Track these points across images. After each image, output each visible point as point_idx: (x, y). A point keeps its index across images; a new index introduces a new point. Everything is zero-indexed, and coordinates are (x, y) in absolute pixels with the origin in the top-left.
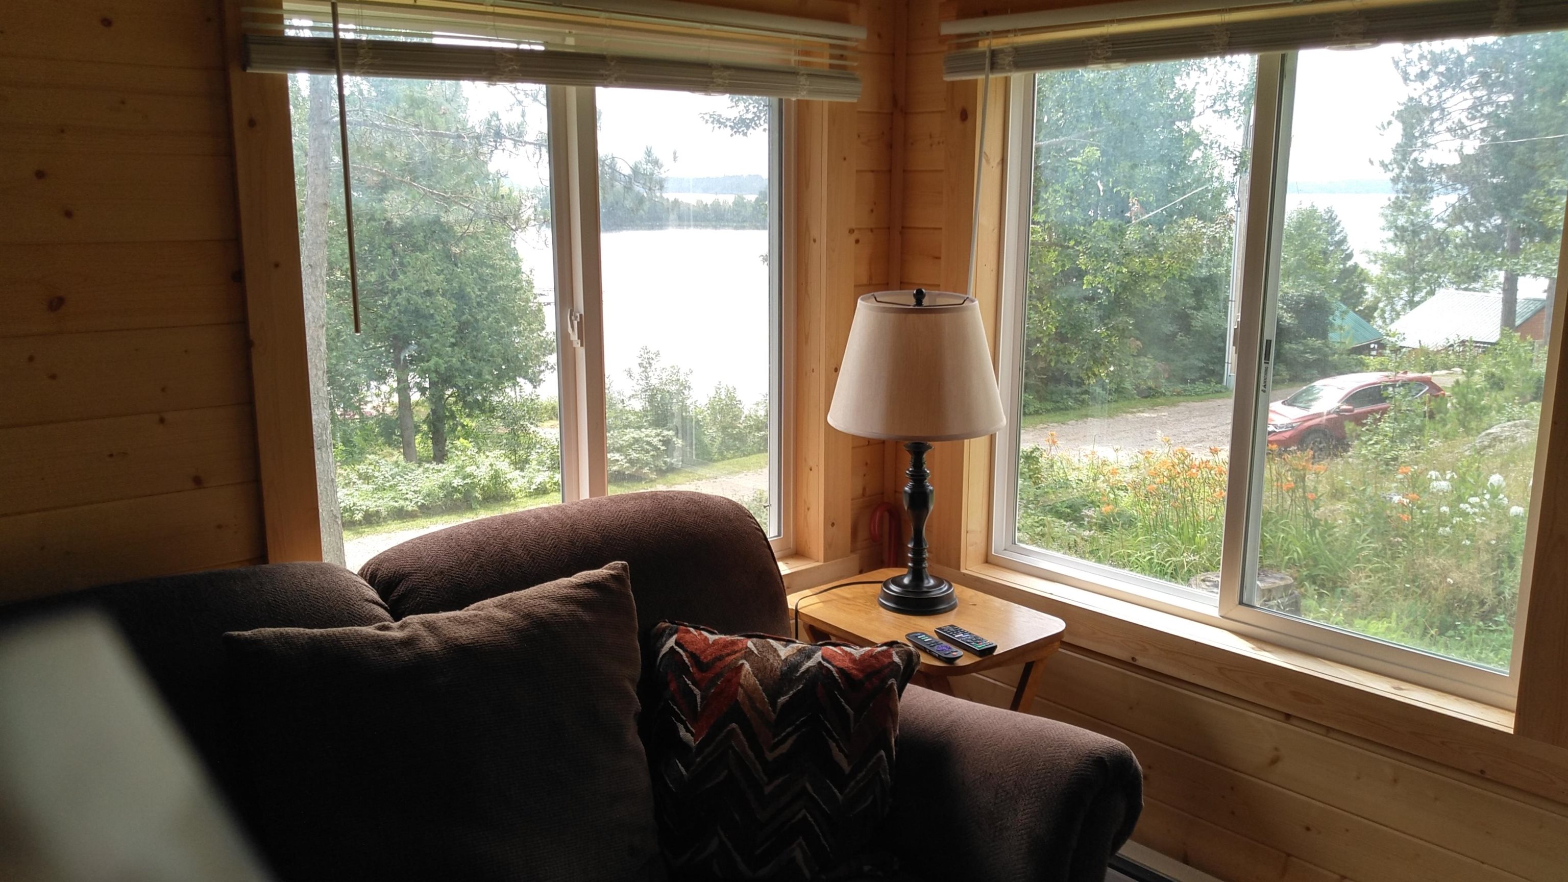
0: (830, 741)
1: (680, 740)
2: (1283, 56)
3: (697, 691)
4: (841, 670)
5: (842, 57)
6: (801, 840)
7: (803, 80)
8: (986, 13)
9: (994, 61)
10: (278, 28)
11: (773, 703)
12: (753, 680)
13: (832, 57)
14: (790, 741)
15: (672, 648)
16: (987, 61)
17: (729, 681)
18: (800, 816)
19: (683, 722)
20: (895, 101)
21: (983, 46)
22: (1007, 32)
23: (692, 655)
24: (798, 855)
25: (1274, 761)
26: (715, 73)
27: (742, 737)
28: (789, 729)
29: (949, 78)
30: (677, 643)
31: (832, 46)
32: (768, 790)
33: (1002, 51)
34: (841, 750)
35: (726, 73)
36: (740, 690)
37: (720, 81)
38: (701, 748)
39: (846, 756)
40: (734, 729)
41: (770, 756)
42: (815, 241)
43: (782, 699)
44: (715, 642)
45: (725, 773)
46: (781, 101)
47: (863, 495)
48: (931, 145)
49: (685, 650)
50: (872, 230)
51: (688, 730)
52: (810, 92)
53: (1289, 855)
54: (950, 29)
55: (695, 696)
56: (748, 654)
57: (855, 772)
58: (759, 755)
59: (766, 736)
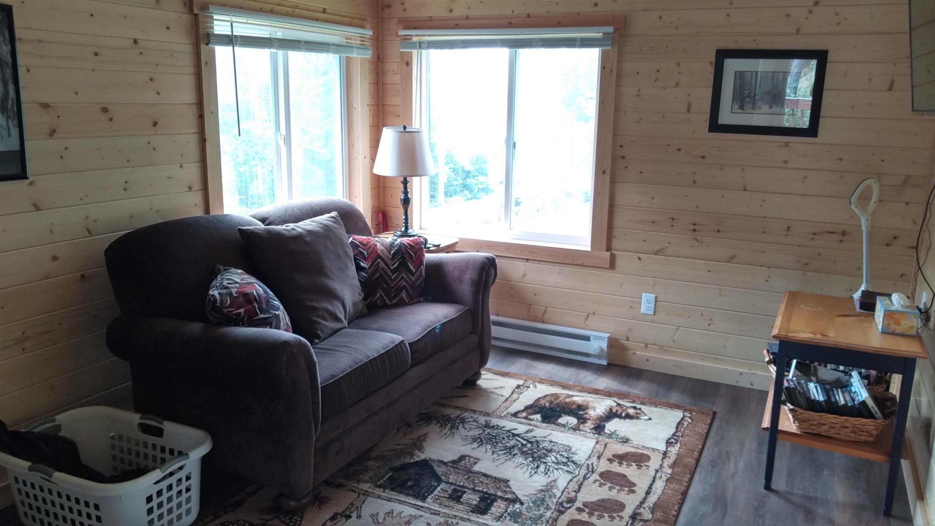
0: (408, 263)
1: (362, 267)
2: (516, 51)
3: (364, 252)
4: (408, 244)
5: (363, 41)
6: (404, 291)
7: (355, 49)
8: (415, 28)
9: (420, 45)
10: (213, 30)
11: (390, 253)
12: (382, 247)
13: (361, 41)
14: (397, 263)
15: (352, 241)
16: (418, 46)
17: (374, 248)
18: (403, 284)
19: (362, 261)
20: (379, 58)
21: (415, 39)
22: (424, 35)
23: (359, 242)
24: (404, 295)
25: (524, 276)
26: (331, 47)
27: (382, 263)
28: (396, 260)
29: (402, 50)
30: (353, 239)
31: (361, 37)
32: (393, 277)
33: (423, 42)
34: (412, 265)
35: (334, 47)
36: (378, 250)
37: (332, 50)
38: (370, 268)
39: (413, 267)
40: (379, 261)
41: (392, 268)
42: (355, 109)
43: (392, 252)
44: (365, 239)
45: (379, 274)
46: (340, 57)
47: (373, 207)
48: (394, 74)
49: (357, 241)
50: (373, 105)
51: (364, 263)
52: (357, 54)
53: (530, 305)
54: (402, 33)
55: (364, 253)
56: (377, 241)
57: (416, 272)
58: (389, 268)
59: (389, 262)
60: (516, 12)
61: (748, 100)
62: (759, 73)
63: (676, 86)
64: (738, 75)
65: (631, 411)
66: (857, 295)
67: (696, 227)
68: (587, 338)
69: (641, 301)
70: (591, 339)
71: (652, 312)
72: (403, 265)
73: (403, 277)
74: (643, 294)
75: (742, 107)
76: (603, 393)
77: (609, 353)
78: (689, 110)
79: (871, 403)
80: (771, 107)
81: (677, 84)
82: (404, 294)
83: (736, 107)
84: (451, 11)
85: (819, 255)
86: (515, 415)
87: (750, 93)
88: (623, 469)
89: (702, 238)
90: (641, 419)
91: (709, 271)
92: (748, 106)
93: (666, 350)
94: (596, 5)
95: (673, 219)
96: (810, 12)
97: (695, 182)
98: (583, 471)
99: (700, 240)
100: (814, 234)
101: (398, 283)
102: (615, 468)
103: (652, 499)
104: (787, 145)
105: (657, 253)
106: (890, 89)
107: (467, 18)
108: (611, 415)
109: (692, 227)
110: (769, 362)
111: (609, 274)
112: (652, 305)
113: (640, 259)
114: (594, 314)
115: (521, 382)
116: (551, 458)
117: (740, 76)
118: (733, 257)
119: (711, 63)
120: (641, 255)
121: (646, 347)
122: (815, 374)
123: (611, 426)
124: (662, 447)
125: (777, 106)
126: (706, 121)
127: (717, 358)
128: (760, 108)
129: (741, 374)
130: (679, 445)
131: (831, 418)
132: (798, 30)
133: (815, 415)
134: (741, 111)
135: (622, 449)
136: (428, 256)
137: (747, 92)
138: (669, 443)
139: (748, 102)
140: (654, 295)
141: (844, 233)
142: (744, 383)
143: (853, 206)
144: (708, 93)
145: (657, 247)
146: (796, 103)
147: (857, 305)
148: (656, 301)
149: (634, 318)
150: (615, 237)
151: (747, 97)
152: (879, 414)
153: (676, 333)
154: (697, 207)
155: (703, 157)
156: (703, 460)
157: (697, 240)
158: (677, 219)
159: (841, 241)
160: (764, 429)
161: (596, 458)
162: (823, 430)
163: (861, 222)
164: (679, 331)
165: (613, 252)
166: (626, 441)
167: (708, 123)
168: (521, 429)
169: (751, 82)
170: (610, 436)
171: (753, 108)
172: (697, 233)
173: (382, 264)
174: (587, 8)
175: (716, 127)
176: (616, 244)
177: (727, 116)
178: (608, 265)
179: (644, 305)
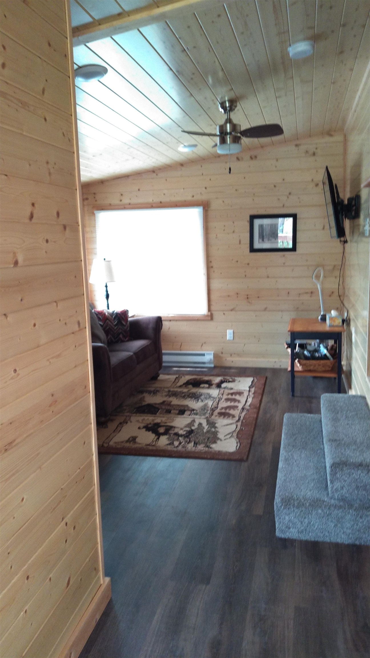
1: (100, 324)
3: (100, 317)
6: (121, 334)
11: (112, 317)
14: (116, 322)
15: (94, 312)
17: (105, 315)
18: (120, 331)
28: (116, 320)
34: (123, 323)
36: (107, 316)
38: (104, 324)
40: (108, 321)
41: (114, 324)
43: (114, 317)
45: (108, 327)
51: (101, 322)
57: (126, 324)
58: (112, 324)
59: (113, 322)
60: (154, 201)
62: (269, 226)
63: (233, 233)
64: (260, 226)
65: (231, 380)
66: (320, 317)
67: (248, 297)
68: (203, 355)
69: (227, 334)
70: (205, 355)
71: (232, 339)
72: (120, 323)
73: (120, 328)
74: (228, 330)
75: (263, 240)
76: (216, 375)
77: (214, 361)
78: (240, 243)
79: (328, 355)
80: (276, 240)
81: (234, 231)
82: (121, 336)
83: (261, 240)
84: (121, 201)
85: (303, 303)
86: (181, 386)
87: (266, 234)
88: (234, 397)
89: (251, 301)
91: (255, 316)
92: (265, 240)
93: (240, 356)
94: (193, 196)
95: (237, 294)
96: (288, 197)
97: (246, 276)
98: (217, 400)
100: (300, 294)
101: (118, 331)
102: (230, 397)
103: (248, 403)
104: (284, 256)
105: (232, 310)
106: (323, 229)
107: (130, 204)
108: (222, 382)
109: (246, 297)
110: (287, 348)
111: (211, 323)
112: (232, 335)
113: (224, 314)
114: (205, 343)
115: (177, 376)
116: (202, 397)
117: (261, 227)
118: (266, 309)
119: (248, 222)
120: (225, 312)
121: (231, 355)
122: (306, 348)
123: (224, 385)
124: (248, 389)
126: (248, 247)
128: (271, 240)
129: (275, 362)
130: (254, 388)
131: (314, 362)
132: (284, 206)
133: (308, 362)
134: (263, 242)
135: (232, 391)
136: (129, 319)
137: (264, 233)
138: (250, 387)
139: (265, 238)
140: (233, 330)
141: (312, 293)
142: (277, 366)
143: (314, 280)
144: (248, 235)
145: (232, 308)
146: (285, 237)
147: (320, 320)
148: (233, 333)
149: (224, 342)
150: (212, 305)
151: (265, 236)
152: (331, 359)
153: (244, 347)
154: (248, 287)
155: (248, 264)
156: (265, 391)
157: (249, 302)
158: (239, 294)
159: (311, 296)
160: (288, 371)
161: (221, 395)
162: (312, 368)
163: (318, 287)
164: (245, 345)
165: (212, 312)
166: (232, 389)
167: (249, 249)
168: (185, 390)
169: (266, 228)
170: (225, 388)
171: (268, 240)
172: (249, 299)
173: (109, 323)
174: (189, 198)
175: (253, 250)
176: (213, 308)
177: (257, 245)
178: (210, 318)
179: (228, 336)
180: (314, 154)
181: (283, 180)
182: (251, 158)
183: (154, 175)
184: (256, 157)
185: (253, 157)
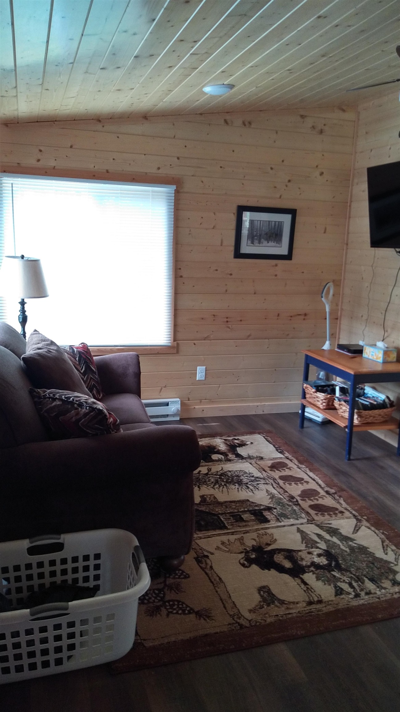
14: (84, 367)
41: (82, 372)
58: (80, 372)
59: (79, 367)
60: (96, 167)
61: (256, 238)
62: (262, 222)
63: (213, 228)
64: (250, 222)
65: (237, 442)
67: (228, 320)
68: (167, 404)
69: (197, 372)
70: (170, 404)
71: (203, 379)
73: (91, 377)
74: (198, 367)
75: (252, 243)
76: (209, 436)
77: (181, 412)
78: (222, 244)
80: (268, 243)
81: (214, 227)
83: (249, 242)
84: (40, 161)
85: (294, 328)
87: (257, 233)
88: (284, 472)
89: (231, 326)
90: (247, 445)
91: (236, 346)
92: (256, 242)
93: (213, 402)
94: (159, 168)
95: (214, 315)
96: (287, 186)
97: (226, 291)
98: (270, 481)
99: (230, 327)
100: (291, 317)
101: (89, 383)
102: (279, 473)
104: (276, 265)
105: (205, 339)
106: (325, 232)
107: (54, 168)
109: (226, 320)
111: (176, 357)
112: (204, 374)
113: (195, 344)
114: (165, 387)
116: (245, 479)
117: (252, 223)
118: (249, 336)
119: (234, 213)
120: (195, 342)
121: (201, 402)
124: (281, 455)
125: (272, 242)
126: (232, 251)
127: (243, 400)
128: (262, 243)
129: (258, 406)
130: (286, 452)
132: (281, 196)
134: (252, 245)
135: (267, 463)
137: (255, 233)
138: (280, 452)
139: (256, 239)
140: (205, 367)
141: (305, 315)
143: (323, 299)
144: (233, 233)
145: (205, 335)
147: (346, 353)
148: (206, 370)
149: (192, 384)
150: (178, 331)
151: (256, 236)
153: (218, 389)
154: (228, 306)
155: (231, 274)
157: (229, 328)
158: (217, 316)
159: (304, 319)
161: (263, 471)
163: (325, 307)
164: (220, 387)
165: (179, 342)
166: (261, 458)
167: (233, 253)
168: (202, 470)
169: (258, 225)
171: (259, 243)
172: (228, 323)
174: (152, 170)
175: (238, 255)
176: (179, 336)
177: (246, 248)
178: (175, 351)
179: (199, 375)
180: (321, 132)
181: (283, 161)
182: (244, 124)
183: (99, 127)
184: (250, 123)
185: (246, 123)
